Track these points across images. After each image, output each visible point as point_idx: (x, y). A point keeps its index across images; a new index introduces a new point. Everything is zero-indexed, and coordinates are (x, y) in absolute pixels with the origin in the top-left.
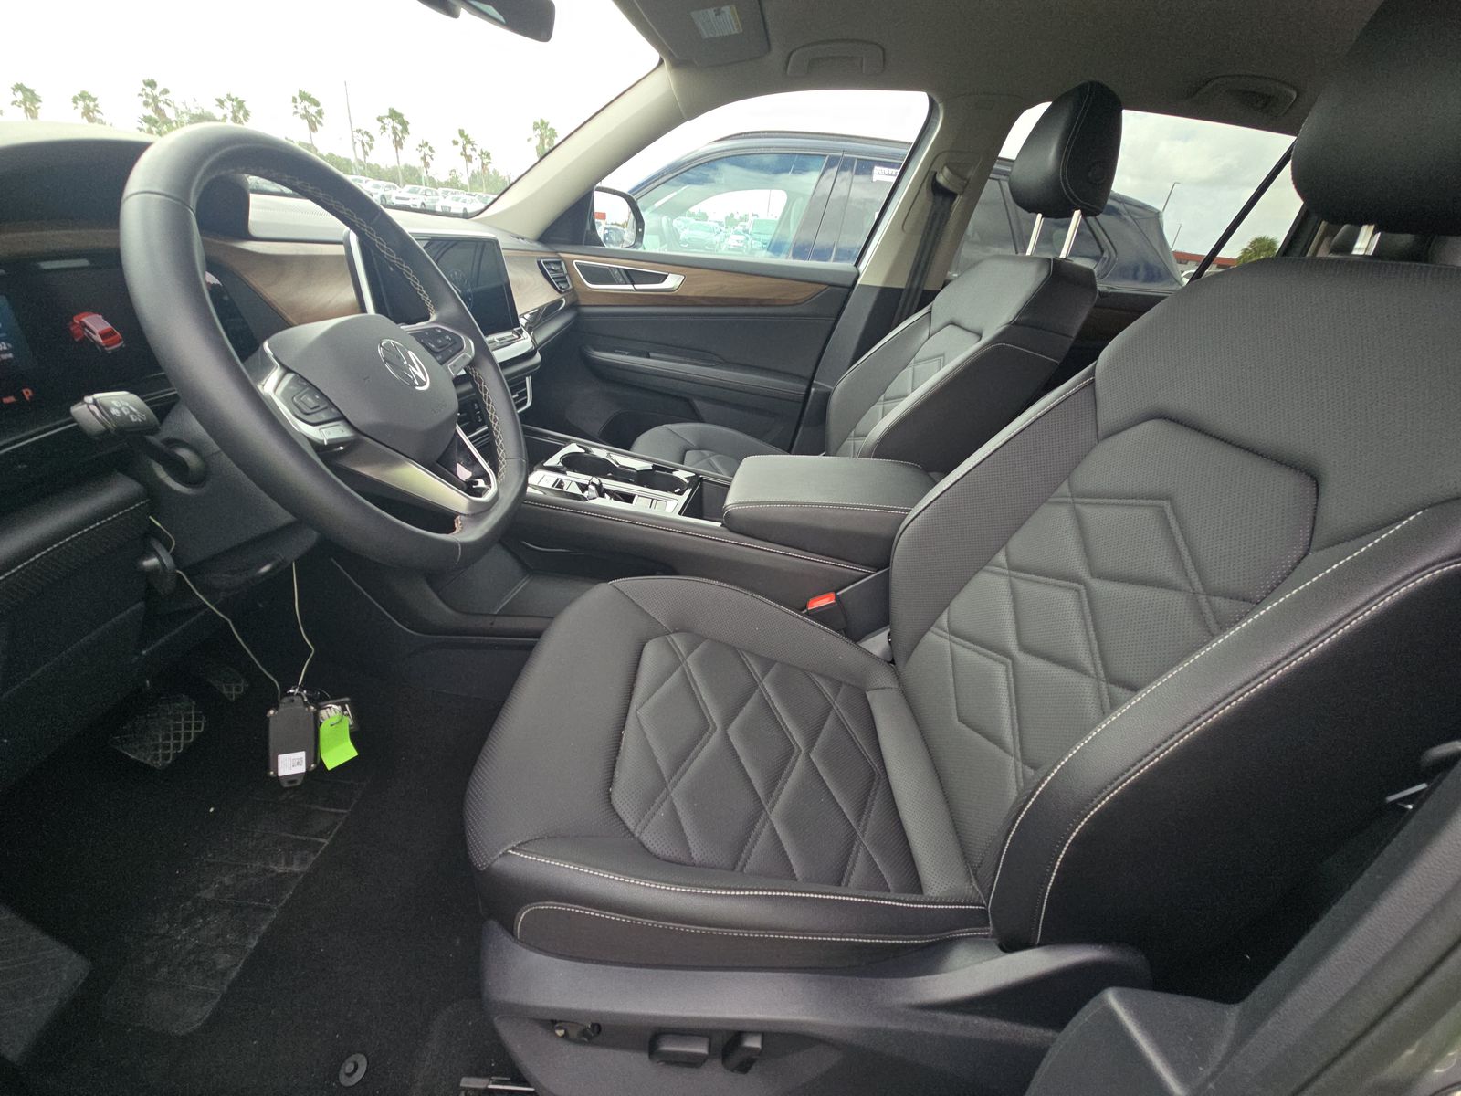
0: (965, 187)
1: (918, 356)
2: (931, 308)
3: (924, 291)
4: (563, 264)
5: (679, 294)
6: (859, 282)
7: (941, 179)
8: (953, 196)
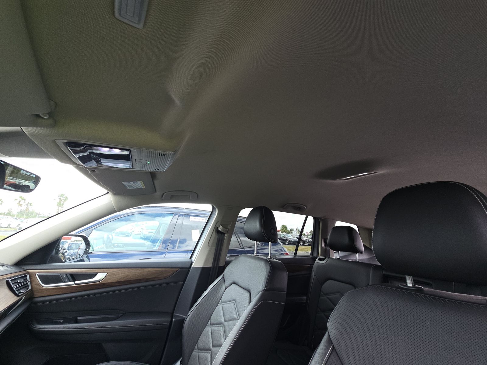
0: (228, 231)
1: (223, 299)
2: (224, 275)
3: (219, 267)
4: (28, 276)
5: (103, 283)
6: (193, 266)
7: (220, 229)
8: (224, 234)
